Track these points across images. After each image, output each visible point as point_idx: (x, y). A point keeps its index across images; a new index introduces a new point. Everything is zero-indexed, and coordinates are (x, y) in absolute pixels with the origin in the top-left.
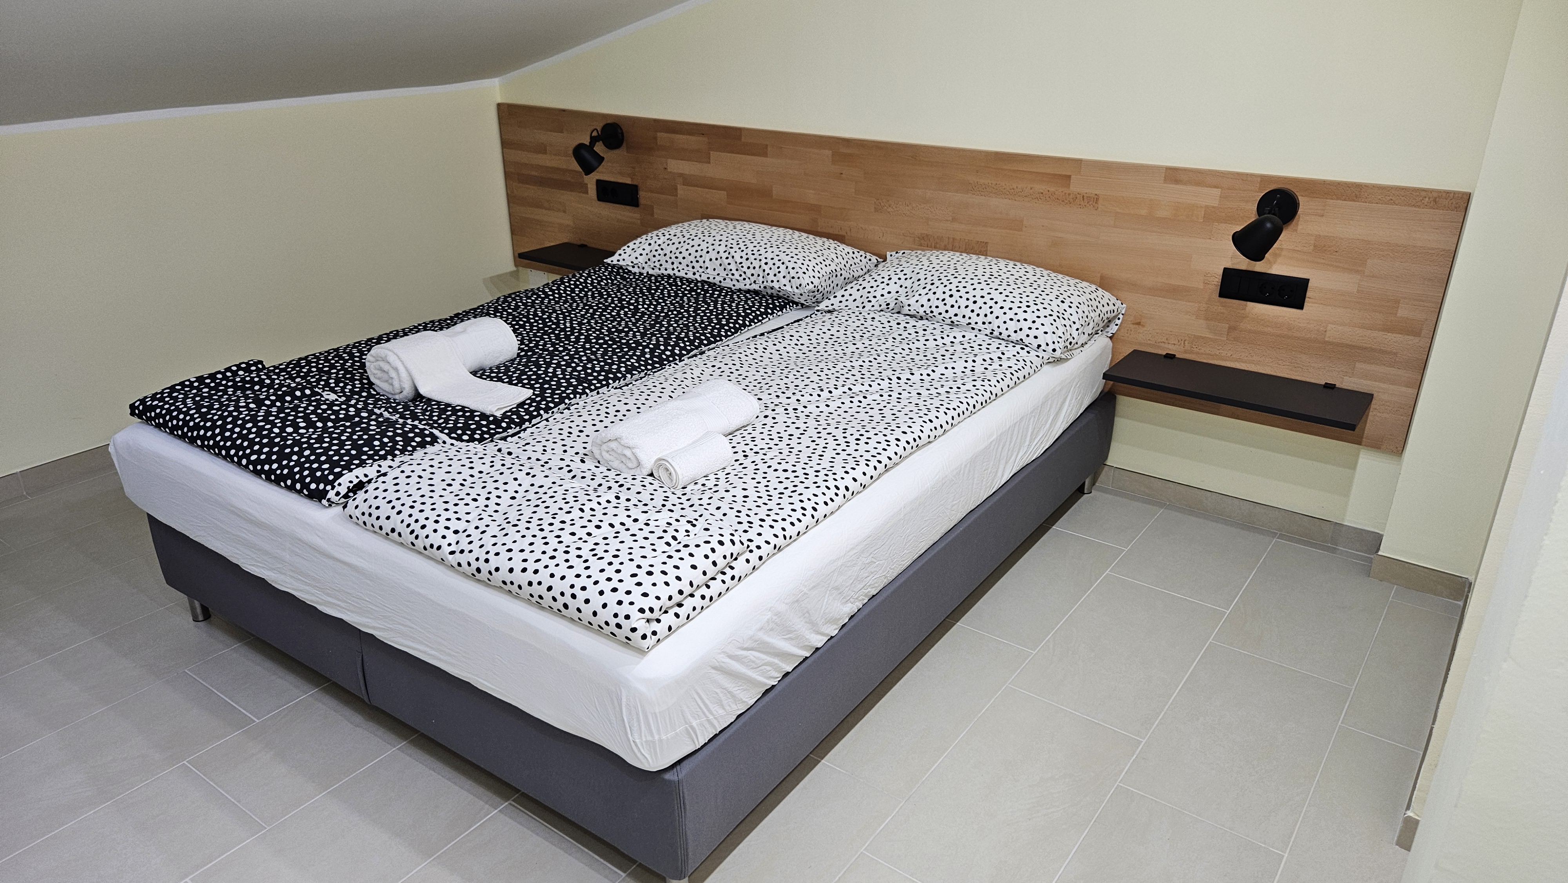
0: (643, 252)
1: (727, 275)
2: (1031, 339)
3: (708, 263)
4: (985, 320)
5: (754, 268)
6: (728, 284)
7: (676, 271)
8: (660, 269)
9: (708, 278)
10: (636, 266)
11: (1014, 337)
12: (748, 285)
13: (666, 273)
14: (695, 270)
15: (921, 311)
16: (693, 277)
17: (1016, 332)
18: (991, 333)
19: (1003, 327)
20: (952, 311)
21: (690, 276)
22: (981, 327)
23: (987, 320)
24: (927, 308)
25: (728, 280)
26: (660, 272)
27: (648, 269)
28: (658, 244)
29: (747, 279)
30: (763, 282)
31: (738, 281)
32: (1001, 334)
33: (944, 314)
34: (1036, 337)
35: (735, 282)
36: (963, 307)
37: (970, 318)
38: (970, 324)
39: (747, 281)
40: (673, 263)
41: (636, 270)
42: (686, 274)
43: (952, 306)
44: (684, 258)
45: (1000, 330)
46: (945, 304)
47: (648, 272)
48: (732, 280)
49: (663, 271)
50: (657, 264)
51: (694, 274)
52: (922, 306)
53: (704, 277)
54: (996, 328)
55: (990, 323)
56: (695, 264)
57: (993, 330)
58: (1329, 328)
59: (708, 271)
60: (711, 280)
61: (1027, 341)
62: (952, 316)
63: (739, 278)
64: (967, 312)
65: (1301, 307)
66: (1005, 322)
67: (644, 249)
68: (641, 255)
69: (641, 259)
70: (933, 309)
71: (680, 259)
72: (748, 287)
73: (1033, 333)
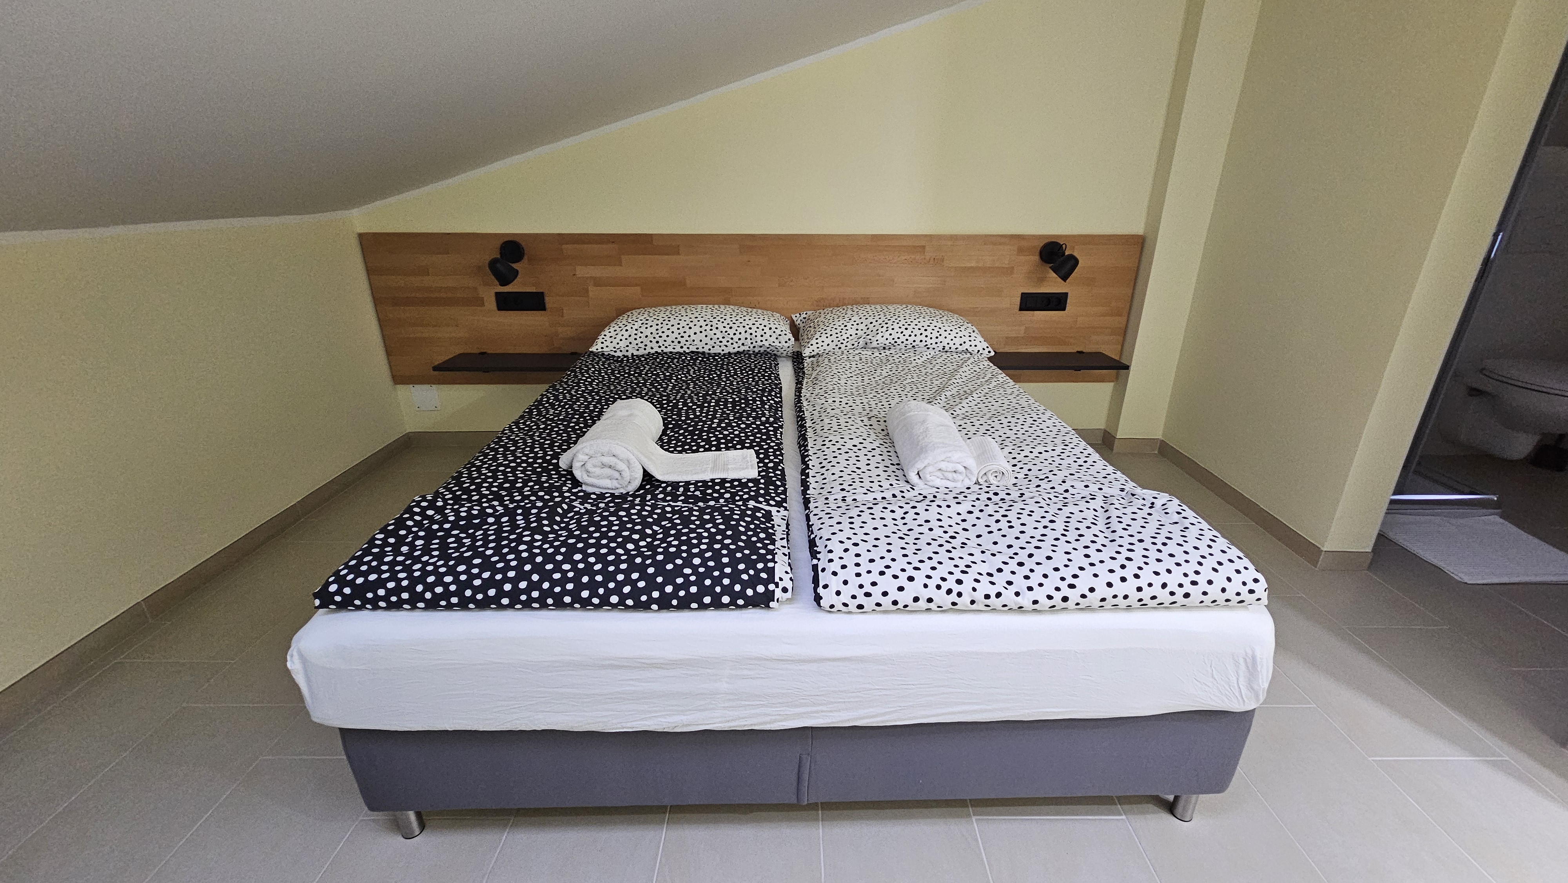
0: (622, 338)
1: (715, 343)
2: (973, 348)
3: (693, 337)
4: (937, 340)
5: (740, 333)
6: (718, 350)
7: (663, 348)
8: (645, 349)
9: (697, 348)
10: (618, 351)
11: (960, 348)
12: (736, 348)
13: (653, 351)
14: (681, 344)
15: (887, 342)
16: (681, 351)
17: (961, 345)
18: (943, 349)
19: (951, 343)
20: (911, 339)
21: (678, 349)
22: (934, 346)
23: (938, 341)
24: (890, 340)
25: (717, 347)
26: (646, 352)
27: (632, 351)
28: (634, 329)
29: (735, 343)
30: (752, 343)
31: (726, 346)
32: (950, 348)
33: (906, 342)
34: (976, 346)
35: (724, 348)
36: (918, 335)
37: (926, 341)
38: (927, 345)
39: (735, 345)
40: (657, 342)
41: (619, 354)
42: (674, 349)
43: (910, 336)
44: (668, 336)
45: (949, 346)
46: (904, 335)
47: (632, 354)
48: (720, 346)
49: (648, 350)
50: (642, 345)
51: (682, 347)
52: (887, 339)
53: (693, 348)
54: (946, 345)
55: (941, 342)
56: (680, 339)
57: (944, 347)
58: (1078, 319)
59: (695, 343)
60: (701, 350)
61: (970, 349)
62: (912, 342)
63: (727, 344)
64: (923, 338)
65: (1064, 309)
66: (952, 340)
67: (622, 335)
68: (621, 340)
69: (623, 344)
70: (896, 340)
71: (664, 338)
72: (737, 350)
73: (973, 343)
